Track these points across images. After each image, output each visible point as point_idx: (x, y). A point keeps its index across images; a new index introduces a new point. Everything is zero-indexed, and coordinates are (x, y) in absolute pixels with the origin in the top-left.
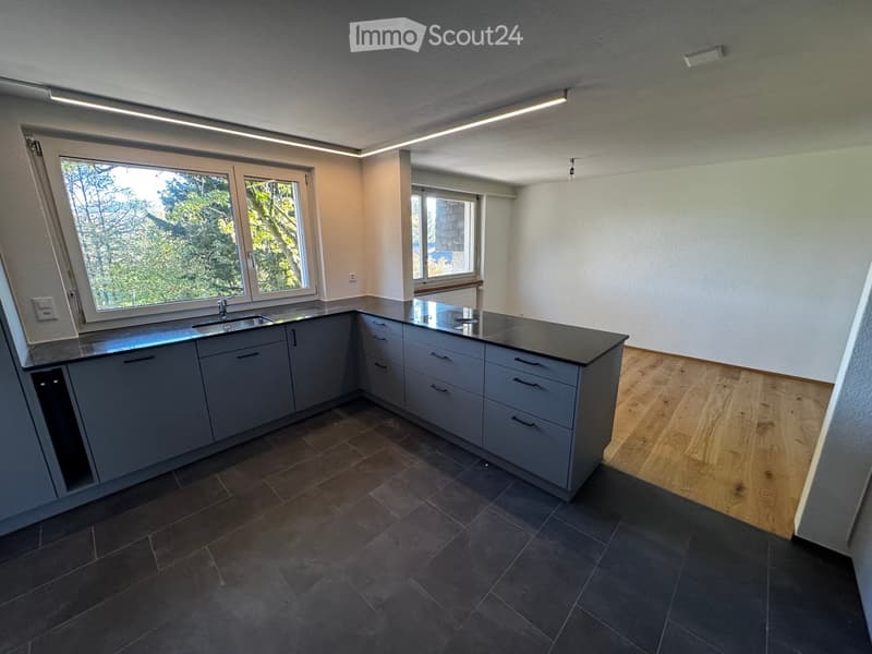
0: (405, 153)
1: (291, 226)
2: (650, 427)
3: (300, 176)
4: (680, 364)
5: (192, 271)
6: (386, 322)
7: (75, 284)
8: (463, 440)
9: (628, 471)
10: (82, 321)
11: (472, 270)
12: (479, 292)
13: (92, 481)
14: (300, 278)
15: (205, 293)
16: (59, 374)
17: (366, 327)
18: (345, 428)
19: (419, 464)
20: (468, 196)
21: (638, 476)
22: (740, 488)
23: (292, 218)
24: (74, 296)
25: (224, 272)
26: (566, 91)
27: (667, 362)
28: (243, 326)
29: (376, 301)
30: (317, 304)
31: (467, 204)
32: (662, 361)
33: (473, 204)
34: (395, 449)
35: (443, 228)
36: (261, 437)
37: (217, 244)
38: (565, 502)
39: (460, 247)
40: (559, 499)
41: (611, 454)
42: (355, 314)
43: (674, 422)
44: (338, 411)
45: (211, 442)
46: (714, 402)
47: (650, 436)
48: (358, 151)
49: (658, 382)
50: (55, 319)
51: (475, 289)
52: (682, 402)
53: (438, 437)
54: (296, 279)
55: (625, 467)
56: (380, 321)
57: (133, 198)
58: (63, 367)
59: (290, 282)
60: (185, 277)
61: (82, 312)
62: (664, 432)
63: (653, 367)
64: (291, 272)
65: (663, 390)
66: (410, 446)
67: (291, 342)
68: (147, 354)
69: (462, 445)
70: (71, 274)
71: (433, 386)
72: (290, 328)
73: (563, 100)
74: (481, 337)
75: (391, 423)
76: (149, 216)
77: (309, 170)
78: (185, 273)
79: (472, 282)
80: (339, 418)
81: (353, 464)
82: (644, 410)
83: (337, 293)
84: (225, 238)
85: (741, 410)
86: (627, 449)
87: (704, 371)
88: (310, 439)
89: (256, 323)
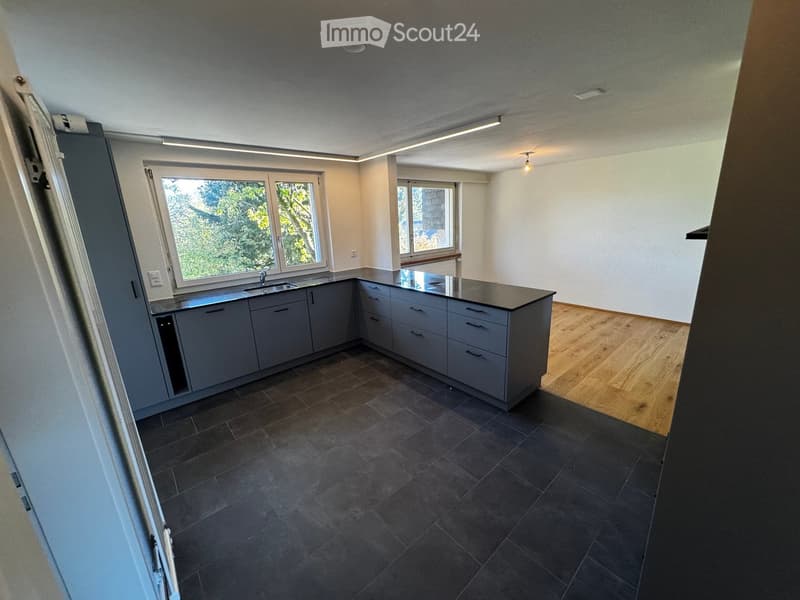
0: (392, 158)
1: (304, 213)
2: (585, 366)
3: (314, 178)
4: (628, 320)
5: (226, 252)
6: (378, 286)
7: (171, 262)
8: (433, 371)
9: (558, 394)
10: (175, 287)
11: (452, 245)
12: (458, 264)
13: (188, 389)
14: (313, 255)
15: (236, 269)
16: (170, 319)
17: (364, 291)
18: (349, 365)
19: (401, 387)
20: (447, 184)
21: (566, 398)
22: (643, 406)
23: (305, 207)
24: (170, 269)
25: (250, 252)
26: (500, 117)
27: (617, 319)
28: (274, 290)
29: (372, 271)
30: (328, 274)
31: (447, 190)
32: (612, 318)
33: (451, 190)
34: (385, 378)
35: (429, 210)
36: (291, 369)
37: (245, 229)
38: (504, 412)
39: (442, 226)
40: (500, 410)
41: (547, 382)
42: (355, 281)
43: (607, 363)
44: (344, 354)
45: (257, 369)
46: (648, 347)
47: (583, 372)
48: (356, 158)
49: (603, 335)
50: (160, 286)
51: (454, 261)
52: (620, 349)
53: (415, 370)
54: (310, 256)
55: (557, 392)
56: (374, 286)
57: (179, 193)
58: (173, 315)
59: (303, 259)
60: (220, 257)
61: (174, 280)
62: (596, 370)
63: (603, 323)
64: (304, 251)
65: (607, 341)
66: (396, 376)
67: (310, 302)
68: (219, 307)
69: (433, 375)
70: (169, 255)
71: (412, 332)
72: (309, 291)
73: (498, 123)
74: (460, 297)
75: (383, 362)
76: (191, 208)
77: (320, 173)
78: (220, 254)
79: (452, 255)
80: (345, 358)
81: (355, 386)
82: (584, 354)
83: (342, 266)
84: (253, 225)
85: (668, 355)
86: (562, 380)
87: (649, 326)
88: (324, 371)
89: (285, 288)
